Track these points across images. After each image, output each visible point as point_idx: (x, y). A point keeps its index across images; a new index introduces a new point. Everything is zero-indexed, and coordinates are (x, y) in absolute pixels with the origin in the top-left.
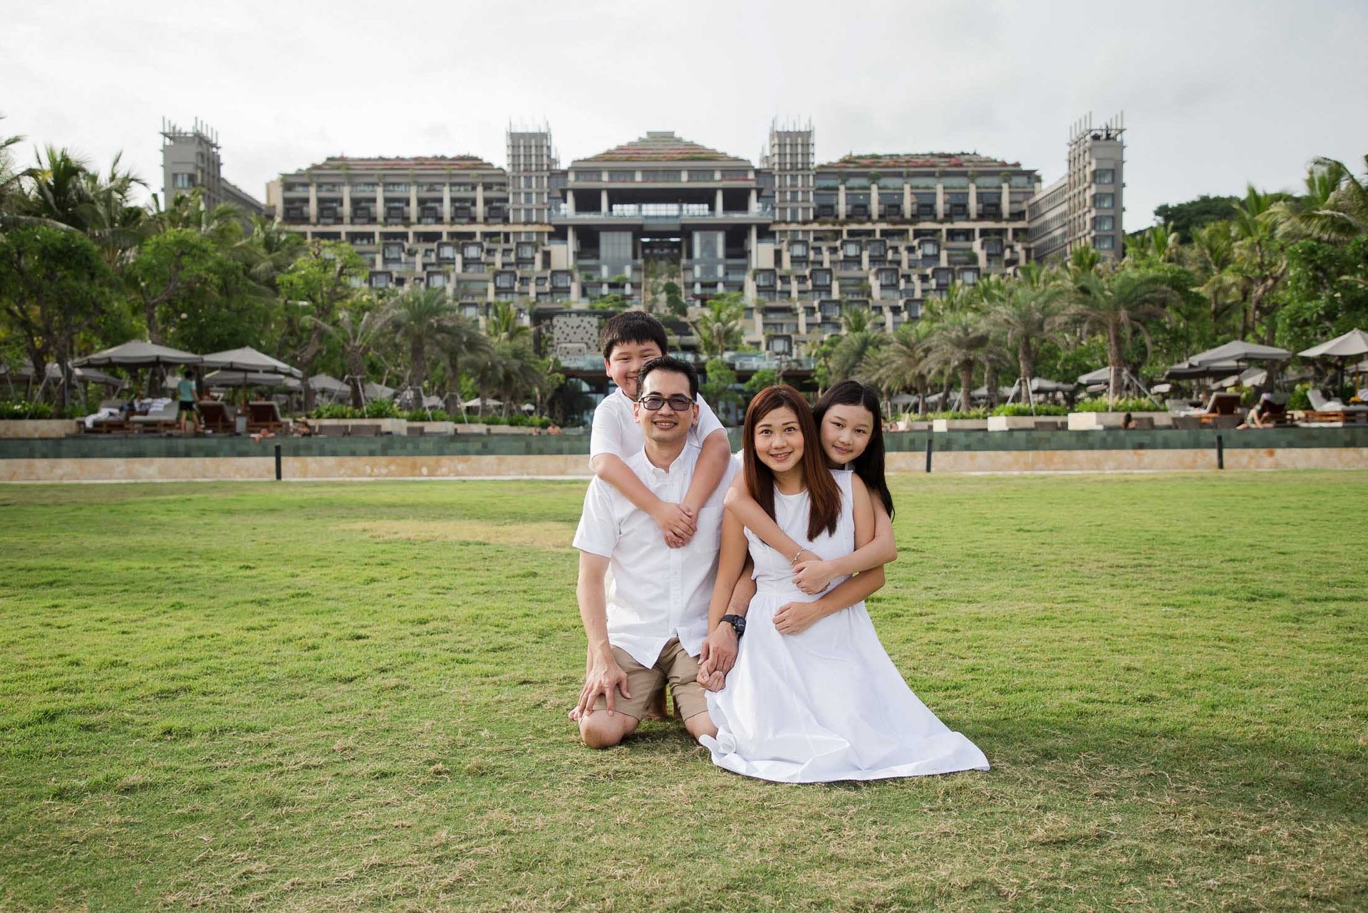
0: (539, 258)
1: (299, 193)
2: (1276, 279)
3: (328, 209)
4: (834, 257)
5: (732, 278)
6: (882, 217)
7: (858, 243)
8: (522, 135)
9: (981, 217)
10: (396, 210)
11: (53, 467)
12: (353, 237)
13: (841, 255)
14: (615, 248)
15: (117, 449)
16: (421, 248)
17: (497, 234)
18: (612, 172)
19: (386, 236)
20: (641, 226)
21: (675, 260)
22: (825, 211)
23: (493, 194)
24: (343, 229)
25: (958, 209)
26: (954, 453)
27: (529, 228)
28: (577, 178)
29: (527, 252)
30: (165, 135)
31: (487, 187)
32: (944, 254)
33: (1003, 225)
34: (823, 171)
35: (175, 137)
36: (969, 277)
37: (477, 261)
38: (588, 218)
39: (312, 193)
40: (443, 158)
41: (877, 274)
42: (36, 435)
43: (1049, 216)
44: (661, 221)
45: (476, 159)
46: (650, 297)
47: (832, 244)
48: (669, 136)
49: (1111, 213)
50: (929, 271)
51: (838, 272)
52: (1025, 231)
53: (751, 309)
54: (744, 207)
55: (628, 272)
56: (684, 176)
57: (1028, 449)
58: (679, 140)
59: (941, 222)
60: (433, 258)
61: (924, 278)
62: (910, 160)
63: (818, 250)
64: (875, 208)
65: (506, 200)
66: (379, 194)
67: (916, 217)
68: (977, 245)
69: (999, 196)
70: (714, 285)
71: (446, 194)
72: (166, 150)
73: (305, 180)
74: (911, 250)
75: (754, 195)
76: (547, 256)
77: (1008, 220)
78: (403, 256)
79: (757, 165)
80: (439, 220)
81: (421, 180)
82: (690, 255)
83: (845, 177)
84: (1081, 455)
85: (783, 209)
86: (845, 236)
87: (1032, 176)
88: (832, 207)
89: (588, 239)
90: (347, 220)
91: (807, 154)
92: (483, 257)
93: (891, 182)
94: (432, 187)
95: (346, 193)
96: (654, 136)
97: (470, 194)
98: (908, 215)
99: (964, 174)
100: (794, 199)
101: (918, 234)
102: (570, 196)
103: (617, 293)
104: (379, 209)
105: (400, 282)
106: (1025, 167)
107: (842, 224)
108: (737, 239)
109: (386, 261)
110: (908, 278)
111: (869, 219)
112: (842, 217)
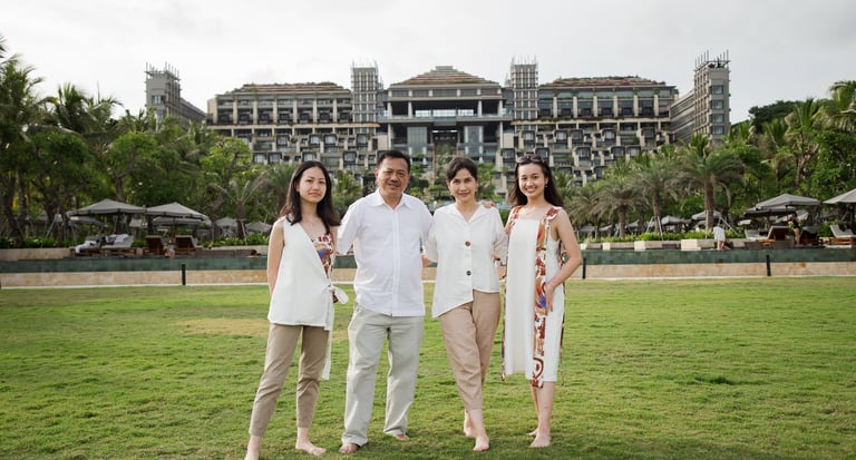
0: (370, 143)
1: (227, 106)
2: (812, 155)
3: (244, 115)
4: (550, 141)
5: (488, 154)
6: (580, 116)
7: (566, 132)
8: (360, 69)
9: (641, 116)
10: (285, 115)
11: (51, 277)
12: (259, 132)
13: (555, 139)
14: (417, 137)
15: (90, 266)
16: (300, 137)
17: (345, 129)
18: (414, 91)
19: (278, 131)
20: (432, 123)
21: (453, 144)
22: (545, 113)
23: (343, 105)
24: (253, 127)
25: (627, 110)
26: (603, 266)
27: (365, 125)
28: (393, 95)
29: (364, 140)
30: (148, 73)
31: (339, 101)
32: (618, 138)
33: (655, 120)
34: (543, 89)
35: (153, 74)
36: (634, 152)
37: (333, 145)
38: (399, 119)
39: (235, 106)
40: (313, 84)
41: (577, 152)
42: (46, 257)
43: (684, 114)
44: (446, 120)
45: (332, 84)
46: (438, 166)
47: (549, 133)
48: (449, 69)
49: (722, 112)
50: (609, 149)
51: (552, 150)
52: (669, 123)
53: (500, 173)
54: (495, 111)
55: (424, 151)
56: (459, 93)
57: (649, 263)
58: (456, 71)
59: (617, 119)
60: (307, 144)
61: (606, 153)
62: (597, 81)
63: (541, 137)
64: (575, 111)
65: (351, 109)
66: (275, 106)
67: (601, 116)
68: (639, 133)
69: (653, 102)
70: (477, 159)
71: (315, 105)
72: (148, 82)
73: (230, 98)
74: (598, 136)
75: (501, 104)
76: (375, 141)
77: (658, 117)
78: (289, 143)
79: (503, 86)
80: (311, 121)
81: (300, 97)
82: (462, 141)
83: (557, 92)
84: (683, 267)
85: (519, 112)
86: (557, 128)
87: (673, 90)
88: (549, 110)
89: (400, 131)
90: (255, 122)
91: (533, 79)
92: (337, 143)
93: (585, 95)
94: (306, 101)
95: (255, 106)
96: (440, 69)
97: (329, 105)
98: (596, 115)
99: (630, 89)
100: (526, 106)
101: (602, 126)
102: (389, 106)
103: (418, 164)
104: (275, 115)
105: (287, 158)
106: (668, 85)
107: (555, 121)
108: (491, 130)
109: (278, 146)
110: (596, 153)
111: (572, 117)
112: (555, 116)
